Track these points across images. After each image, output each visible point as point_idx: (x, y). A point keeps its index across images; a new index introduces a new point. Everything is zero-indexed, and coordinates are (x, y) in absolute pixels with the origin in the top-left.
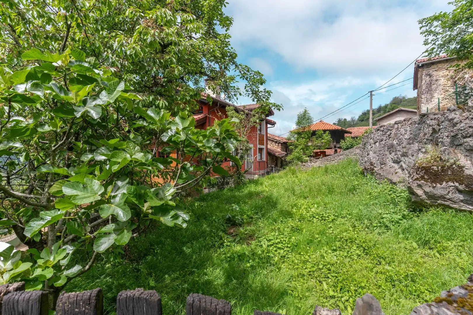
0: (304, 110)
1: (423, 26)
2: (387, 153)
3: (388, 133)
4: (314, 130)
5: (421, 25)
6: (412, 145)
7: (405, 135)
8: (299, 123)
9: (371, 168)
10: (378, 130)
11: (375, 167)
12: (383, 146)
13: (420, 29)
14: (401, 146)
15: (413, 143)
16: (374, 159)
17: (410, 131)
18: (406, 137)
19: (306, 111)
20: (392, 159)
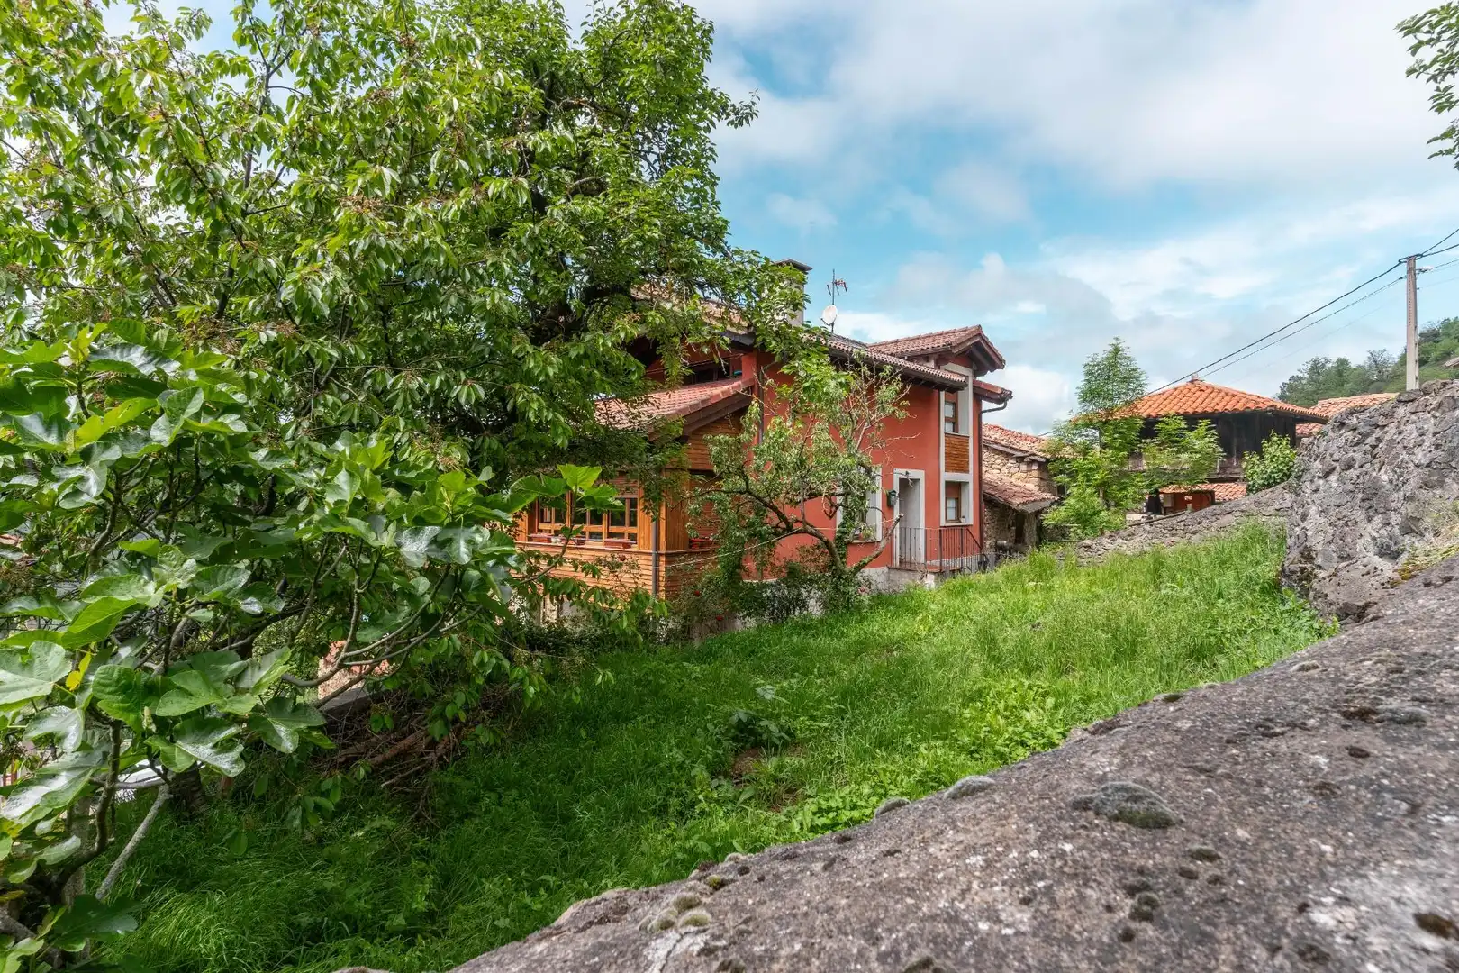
0: (1110, 348)
1: (1421, 43)
2: (1359, 515)
3: (1371, 440)
4: (1154, 414)
5: (1411, 40)
6: (1438, 492)
7: (1417, 451)
8: (1091, 394)
9: (1303, 570)
10: (1343, 424)
11: (1320, 567)
12: (1351, 487)
13: (1414, 53)
14: (1402, 493)
15: (1441, 484)
16: (1320, 537)
17: (1435, 434)
18: (1420, 457)
19: (1117, 350)
20: (1374, 539)
